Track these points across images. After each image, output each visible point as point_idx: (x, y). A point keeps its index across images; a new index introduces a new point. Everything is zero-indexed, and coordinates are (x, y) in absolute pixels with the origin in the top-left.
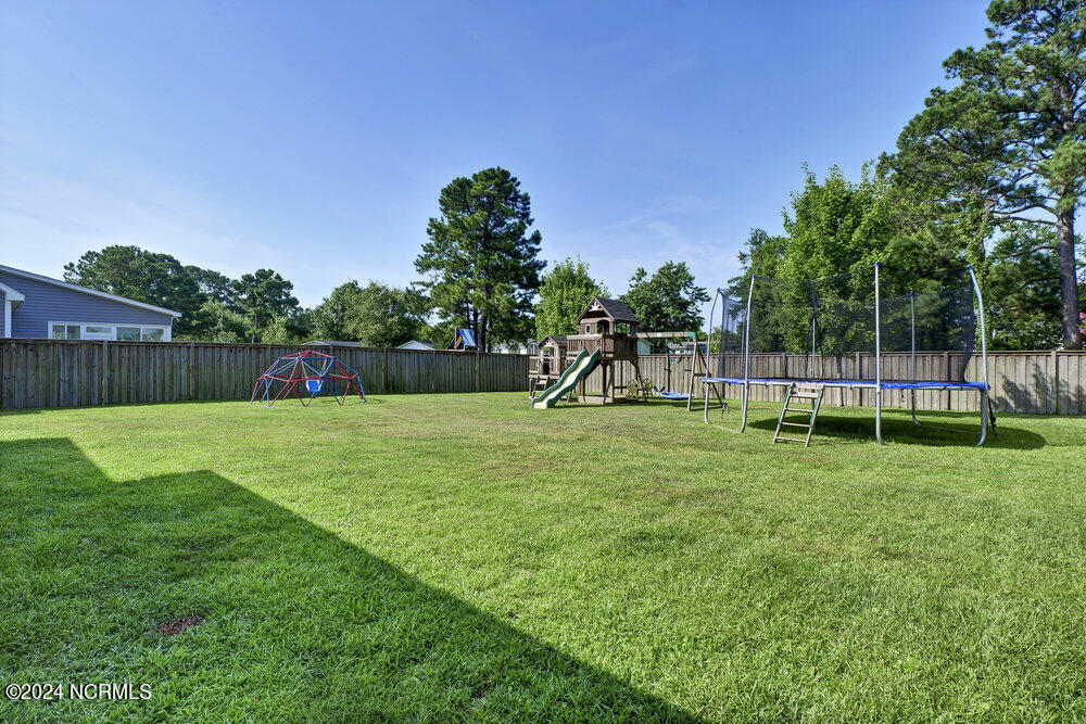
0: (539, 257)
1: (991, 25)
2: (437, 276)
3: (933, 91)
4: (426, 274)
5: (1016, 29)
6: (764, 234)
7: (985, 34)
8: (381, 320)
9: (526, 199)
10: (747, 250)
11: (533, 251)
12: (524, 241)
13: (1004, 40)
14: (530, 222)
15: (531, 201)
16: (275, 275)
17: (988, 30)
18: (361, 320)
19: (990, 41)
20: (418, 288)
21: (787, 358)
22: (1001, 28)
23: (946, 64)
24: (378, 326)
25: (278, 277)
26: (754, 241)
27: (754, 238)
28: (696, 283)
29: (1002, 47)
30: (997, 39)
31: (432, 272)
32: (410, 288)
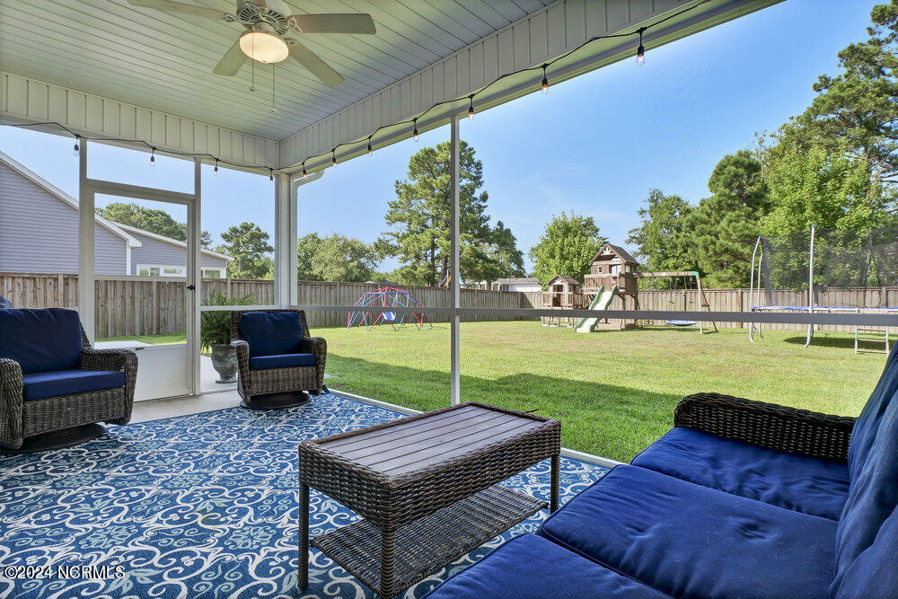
0: (485, 213)
1: (873, 25)
2: (402, 228)
3: (820, 78)
4: (393, 226)
5: (892, 28)
6: (660, 193)
7: (867, 32)
8: (344, 264)
9: (479, 165)
10: (647, 207)
11: (481, 209)
12: (475, 199)
13: (882, 37)
14: (481, 184)
15: (483, 166)
16: (255, 227)
17: (869, 29)
18: (326, 265)
19: (870, 38)
20: (388, 237)
21: (742, 293)
22: (881, 27)
23: (840, 56)
24: (342, 270)
25: (258, 229)
26: (652, 200)
27: (652, 197)
28: (600, 234)
29: (879, 43)
30: (876, 36)
31: (398, 224)
32: (381, 238)
